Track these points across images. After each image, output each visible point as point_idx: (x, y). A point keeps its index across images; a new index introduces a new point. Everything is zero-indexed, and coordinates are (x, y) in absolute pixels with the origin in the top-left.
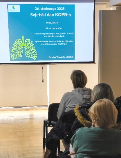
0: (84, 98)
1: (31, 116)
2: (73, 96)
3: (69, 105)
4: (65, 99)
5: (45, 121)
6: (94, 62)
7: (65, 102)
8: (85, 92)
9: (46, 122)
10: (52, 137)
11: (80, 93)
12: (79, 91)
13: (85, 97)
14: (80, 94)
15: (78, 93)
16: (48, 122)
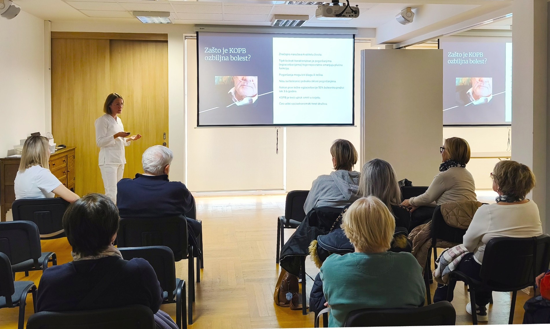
0: (350, 190)
1: (259, 204)
2: (333, 182)
3: (323, 197)
4: (319, 186)
5: (280, 218)
6: (353, 124)
7: (318, 190)
8: (354, 179)
9: (282, 220)
10: (292, 250)
11: (344, 180)
12: (343, 177)
13: (352, 188)
14: (346, 182)
15: (342, 180)
16: (285, 220)
